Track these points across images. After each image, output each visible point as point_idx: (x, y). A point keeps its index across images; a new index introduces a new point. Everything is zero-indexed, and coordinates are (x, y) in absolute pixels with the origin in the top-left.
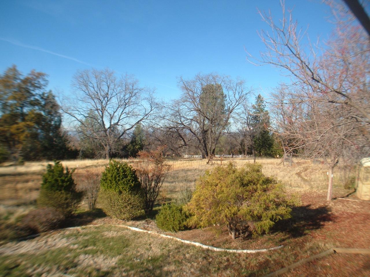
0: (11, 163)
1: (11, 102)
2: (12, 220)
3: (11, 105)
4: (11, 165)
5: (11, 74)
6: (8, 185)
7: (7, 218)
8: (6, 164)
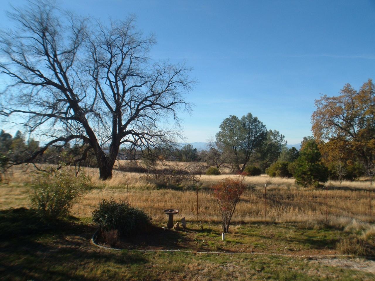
0: (366, 178)
1: (367, 116)
2: (364, 236)
3: (368, 120)
4: (366, 181)
5: (367, 88)
6: (362, 200)
7: (358, 233)
8: (362, 179)
